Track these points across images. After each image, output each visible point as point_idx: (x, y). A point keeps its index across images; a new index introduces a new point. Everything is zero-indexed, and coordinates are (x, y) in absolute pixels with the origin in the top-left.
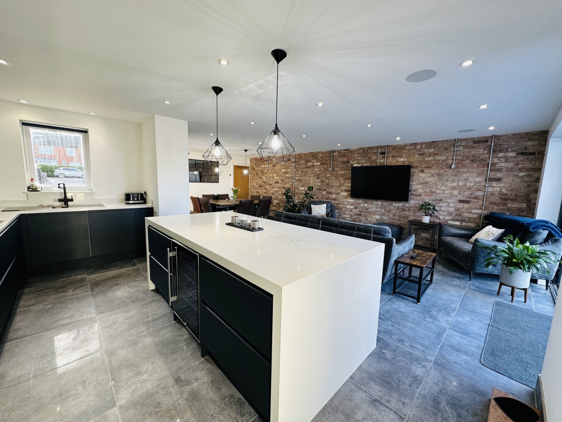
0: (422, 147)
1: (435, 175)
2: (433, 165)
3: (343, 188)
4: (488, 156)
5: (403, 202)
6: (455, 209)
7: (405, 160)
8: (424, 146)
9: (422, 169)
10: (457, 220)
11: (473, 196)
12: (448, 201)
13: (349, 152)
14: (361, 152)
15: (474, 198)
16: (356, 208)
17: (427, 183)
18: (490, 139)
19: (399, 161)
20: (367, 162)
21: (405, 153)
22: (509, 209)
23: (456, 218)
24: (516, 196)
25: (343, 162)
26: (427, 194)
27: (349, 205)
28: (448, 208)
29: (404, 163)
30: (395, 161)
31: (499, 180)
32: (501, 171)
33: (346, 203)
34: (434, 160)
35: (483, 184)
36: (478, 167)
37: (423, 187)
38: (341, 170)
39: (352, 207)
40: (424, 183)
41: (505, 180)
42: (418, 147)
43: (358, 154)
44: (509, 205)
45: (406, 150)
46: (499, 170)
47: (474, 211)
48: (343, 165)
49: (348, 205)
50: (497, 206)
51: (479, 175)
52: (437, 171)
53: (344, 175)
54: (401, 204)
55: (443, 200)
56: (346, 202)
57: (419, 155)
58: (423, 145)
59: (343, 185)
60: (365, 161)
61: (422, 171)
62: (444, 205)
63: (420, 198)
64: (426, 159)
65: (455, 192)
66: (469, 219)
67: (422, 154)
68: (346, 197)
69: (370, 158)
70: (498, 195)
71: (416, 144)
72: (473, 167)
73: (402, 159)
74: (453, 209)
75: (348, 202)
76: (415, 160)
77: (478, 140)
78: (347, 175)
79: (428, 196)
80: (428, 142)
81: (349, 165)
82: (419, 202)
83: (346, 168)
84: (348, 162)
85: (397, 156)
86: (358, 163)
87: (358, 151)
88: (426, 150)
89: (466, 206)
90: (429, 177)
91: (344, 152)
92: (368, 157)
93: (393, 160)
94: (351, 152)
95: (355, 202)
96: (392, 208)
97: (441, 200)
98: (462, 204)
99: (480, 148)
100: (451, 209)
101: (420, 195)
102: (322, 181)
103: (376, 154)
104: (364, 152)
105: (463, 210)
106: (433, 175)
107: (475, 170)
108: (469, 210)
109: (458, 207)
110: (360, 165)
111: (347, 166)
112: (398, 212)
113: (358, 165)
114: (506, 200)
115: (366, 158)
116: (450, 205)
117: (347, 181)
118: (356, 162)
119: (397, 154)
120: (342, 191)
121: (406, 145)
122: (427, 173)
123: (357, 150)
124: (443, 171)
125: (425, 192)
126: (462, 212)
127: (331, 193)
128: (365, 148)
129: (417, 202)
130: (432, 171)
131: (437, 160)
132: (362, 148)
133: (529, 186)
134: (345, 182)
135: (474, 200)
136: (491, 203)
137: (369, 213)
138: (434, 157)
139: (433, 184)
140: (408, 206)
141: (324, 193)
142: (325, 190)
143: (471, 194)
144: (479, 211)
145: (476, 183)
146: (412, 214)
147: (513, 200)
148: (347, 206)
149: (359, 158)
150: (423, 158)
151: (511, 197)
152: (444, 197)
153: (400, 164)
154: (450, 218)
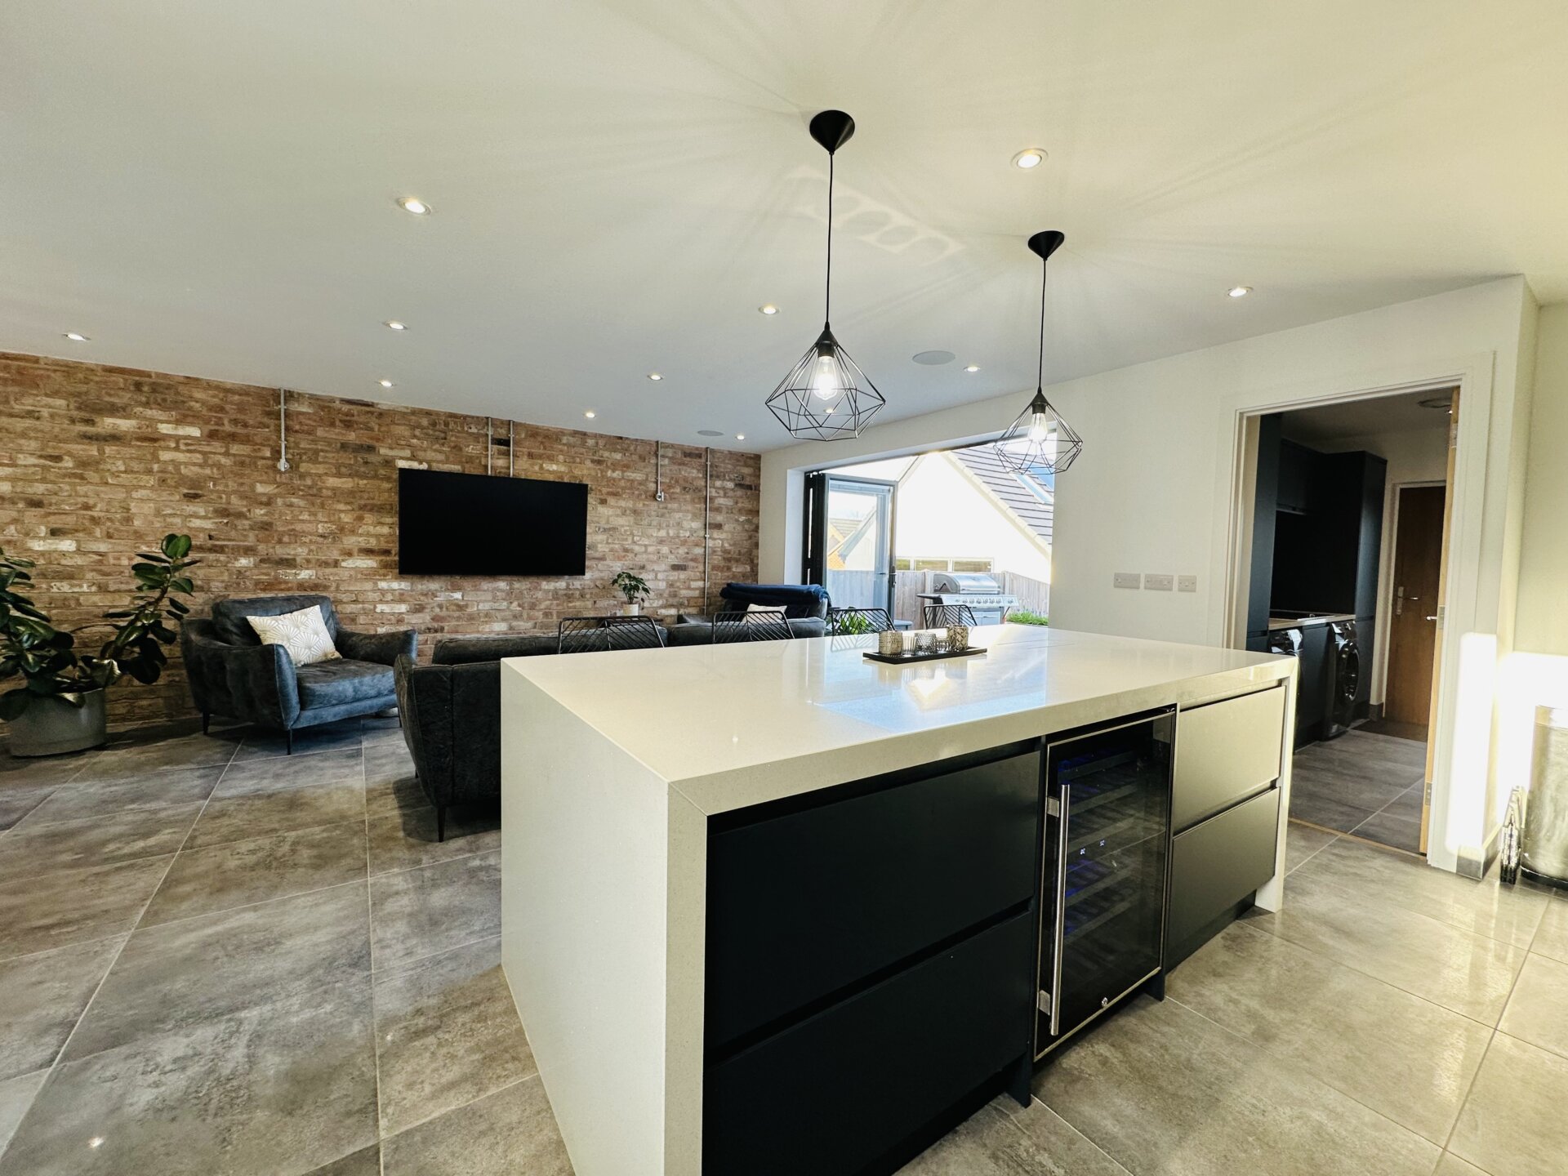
0: (597, 443)
1: (628, 512)
2: (623, 488)
3: (350, 541)
4: (703, 484)
5: (567, 577)
6: (667, 583)
7: (563, 469)
8: (601, 443)
9: (602, 497)
10: (672, 606)
11: (690, 556)
12: (656, 568)
13: (368, 412)
14: (425, 422)
15: (692, 560)
16: (419, 609)
17: (614, 529)
18: (704, 453)
19: (548, 470)
20: (447, 461)
21: (561, 451)
22: (734, 577)
23: (671, 601)
24: (740, 553)
25: (344, 446)
26: (616, 554)
27: (387, 602)
28: (657, 582)
29: (562, 477)
30: (537, 468)
31: (719, 526)
32: (721, 512)
33: (371, 596)
34: (623, 478)
35: (702, 533)
36: (693, 501)
37: (608, 539)
38: (339, 475)
39: (403, 608)
40: (610, 529)
41: (726, 527)
42: (591, 442)
43: (413, 428)
44: (734, 570)
45: (564, 444)
46: (718, 510)
47: (694, 584)
48: (347, 458)
49: (381, 601)
50: (722, 571)
51: (695, 517)
52: (630, 504)
53: (352, 493)
54: (561, 584)
55: (648, 567)
56: (374, 591)
57: (593, 461)
58: (600, 441)
59: (353, 532)
60: (441, 457)
61: (603, 502)
62: (650, 577)
63: (604, 565)
64: (609, 473)
65: (665, 550)
66: (689, 599)
67: (599, 462)
68: (369, 575)
69: (457, 448)
70: (720, 553)
71: (585, 434)
72: (685, 500)
73: (555, 467)
74: (664, 584)
75: (383, 592)
76: (585, 472)
77: (688, 451)
78: (366, 496)
79: (619, 558)
80: (610, 437)
81: (372, 458)
82: (602, 575)
83: (362, 469)
84: (371, 449)
85: (540, 457)
86: (413, 458)
87: (413, 417)
88: (606, 454)
89: (683, 575)
90: (617, 516)
91: (346, 408)
92: (452, 444)
93: (532, 465)
94: (381, 415)
95: (412, 590)
96: (540, 595)
97: (643, 567)
98: (676, 573)
99: (693, 468)
100: (660, 583)
101: (603, 559)
102: (223, 513)
103: (476, 438)
104: (434, 424)
105: (678, 584)
106: (624, 514)
107: (689, 507)
108: (687, 584)
109: (671, 578)
110: (424, 466)
111: (366, 463)
112: (558, 605)
113: (415, 465)
114: (729, 560)
115: (443, 445)
116: (660, 576)
117: (369, 518)
118: (407, 453)
119: (542, 451)
120: (350, 554)
121: (562, 433)
122: (612, 507)
123: (405, 413)
124: (641, 505)
125: (612, 550)
126: (678, 587)
127: (289, 563)
128: (438, 414)
129: (597, 575)
130: (623, 504)
131: (629, 480)
132: (428, 413)
133: (750, 537)
134: (360, 519)
135: (692, 564)
136: (714, 568)
137: (471, 618)
138: (623, 472)
139: (625, 531)
140: (579, 587)
141: (243, 562)
142: (248, 551)
143: (688, 553)
144: (701, 584)
145: (693, 531)
146: (589, 604)
147: (737, 561)
148: (379, 608)
149: (415, 441)
150: (602, 471)
151: (735, 556)
152: (648, 560)
153: (551, 478)
154: (661, 602)
